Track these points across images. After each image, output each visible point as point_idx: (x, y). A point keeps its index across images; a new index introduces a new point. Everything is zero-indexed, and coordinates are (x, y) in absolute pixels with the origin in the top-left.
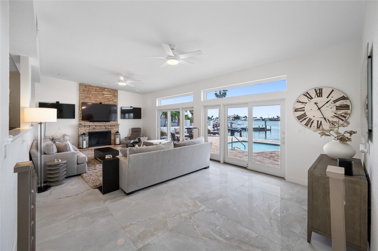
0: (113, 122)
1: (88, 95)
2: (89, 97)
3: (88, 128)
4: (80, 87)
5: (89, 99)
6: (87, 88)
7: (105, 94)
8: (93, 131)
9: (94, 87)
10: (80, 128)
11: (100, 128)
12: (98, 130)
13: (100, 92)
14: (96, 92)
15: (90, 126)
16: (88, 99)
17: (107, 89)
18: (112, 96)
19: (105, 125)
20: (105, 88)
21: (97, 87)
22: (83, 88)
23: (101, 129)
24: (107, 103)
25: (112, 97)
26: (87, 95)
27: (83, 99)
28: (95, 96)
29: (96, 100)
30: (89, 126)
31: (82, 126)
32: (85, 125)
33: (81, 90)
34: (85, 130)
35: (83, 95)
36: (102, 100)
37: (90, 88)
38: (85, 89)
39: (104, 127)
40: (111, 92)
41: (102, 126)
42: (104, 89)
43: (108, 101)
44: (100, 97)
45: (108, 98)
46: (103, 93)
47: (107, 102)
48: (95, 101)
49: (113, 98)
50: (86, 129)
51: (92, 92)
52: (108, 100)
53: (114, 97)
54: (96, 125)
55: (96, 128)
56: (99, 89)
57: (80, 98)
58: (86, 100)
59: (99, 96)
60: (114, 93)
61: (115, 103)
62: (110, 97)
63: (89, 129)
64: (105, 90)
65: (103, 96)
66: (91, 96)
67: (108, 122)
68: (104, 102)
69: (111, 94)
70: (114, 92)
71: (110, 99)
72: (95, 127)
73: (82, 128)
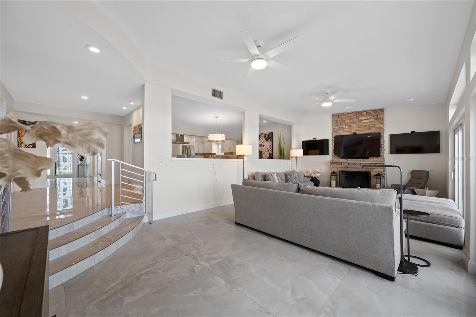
0: (376, 159)
1: (342, 126)
2: (343, 128)
3: (340, 166)
4: (333, 119)
5: (343, 130)
6: (340, 118)
7: (362, 120)
8: (346, 170)
9: (348, 114)
10: (332, 165)
11: (354, 166)
12: (352, 169)
13: (355, 118)
14: (351, 121)
15: (342, 164)
16: (341, 130)
17: (365, 112)
18: (374, 120)
19: (360, 163)
20: (363, 112)
21: (352, 112)
22: (336, 119)
23: (356, 168)
24: (365, 133)
25: (373, 122)
26: (340, 126)
27: (336, 131)
28: (349, 126)
29: (351, 130)
30: (340, 164)
31: (334, 164)
32: (336, 162)
33: (334, 122)
34: (337, 168)
35: (335, 127)
36: (359, 128)
37: (343, 116)
38: (338, 119)
39: (361, 165)
40: (371, 116)
41: (356, 164)
42: (361, 113)
43: (368, 129)
44: (355, 126)
45: (367, 124)
46: (359, 119)
47: (365, 131)
48: (350, 132)
49: (375, 124)
50: (339, 167)
51: (346, 121)
52: (368, 127)
53: (377, 121)
54: (348, 163)
55: (349, 166)
56: (355, 115)
57: (334, 131)
58: (339, 132)
59: (355, 124)
60: (377, 115)
61: (379, 130)
62: (370, 123)
63: (342, 168)
64: (363, 114)
65: (360, 123)
66: (344, 126)
67: (367, 159)
68: (361, 131)
69: (372, 118)
70: (377, 113)
71: (370, 126)
72: (348, 164)
73: (333, 166)
